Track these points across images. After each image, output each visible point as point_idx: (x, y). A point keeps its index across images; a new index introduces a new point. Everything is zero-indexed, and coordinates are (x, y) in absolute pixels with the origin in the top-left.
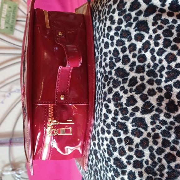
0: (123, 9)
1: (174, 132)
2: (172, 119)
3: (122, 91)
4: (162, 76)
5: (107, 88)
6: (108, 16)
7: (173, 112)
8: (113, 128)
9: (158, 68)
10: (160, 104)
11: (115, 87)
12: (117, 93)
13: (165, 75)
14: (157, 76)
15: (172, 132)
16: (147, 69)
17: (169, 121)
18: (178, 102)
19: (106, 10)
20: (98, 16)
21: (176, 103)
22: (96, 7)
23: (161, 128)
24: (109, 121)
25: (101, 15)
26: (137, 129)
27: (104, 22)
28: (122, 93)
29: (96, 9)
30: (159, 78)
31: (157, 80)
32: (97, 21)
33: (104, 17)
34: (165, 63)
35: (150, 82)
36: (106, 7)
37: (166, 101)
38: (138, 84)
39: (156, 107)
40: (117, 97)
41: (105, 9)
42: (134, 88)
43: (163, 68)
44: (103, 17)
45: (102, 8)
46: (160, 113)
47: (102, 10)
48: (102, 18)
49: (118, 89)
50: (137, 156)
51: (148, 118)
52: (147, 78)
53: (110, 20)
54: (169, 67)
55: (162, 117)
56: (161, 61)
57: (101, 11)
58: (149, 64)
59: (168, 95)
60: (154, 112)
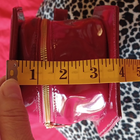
9: (125, 49)
13: (127, 56)
30: (122, 56)
51: (83, 127)
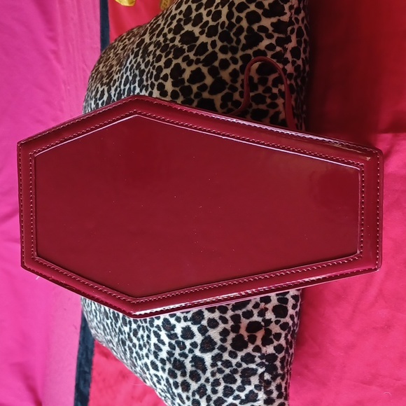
0: (180, 78)
1: (241, 376)
2: (238, 359)
3: (185, 63)
4: (238, 41)
5: (164, 60)
6: (156, 83)
7: (241, 350)
8: (168, 366)
9: (234, 30)
10: (224, 340)
11: (176, 57)
12: (178, 65)
13: (243, 41)
14: (232, 42)
15: (237, 376)
16: (220, 30)
17: (234, 362)
18: (248, 336)
19: (152, 72)
20: (138, 79)
21: (246, 339)
22: (135, 63)
23: (224, 371)
24: (163, 355)
25: (144, 77)
26: (196, 371)
27: (150, 89)
28: (184, 65)
29: (135, 65)
30: (234, 44)
31: (232, 47)
32: (137, 84)
33: (149, 82)
34: (244, 24)
35: (223, 50)
36: (153, 69)
37: (232, 335)
38: (209, 52)
39: (219, 343)
40: (177, 71)
41: (151, 70)
42: (202, 58)
43: (241, 30)
44: (147, 81)
45: (146, 66)
46: (223, 352)
47: (147, 70)
48: (145, 83)
49: (179, 61)
52: (219, 44)
53: (158, 89)
54: (250, 29)
55: (226, 356)
56: (239, 19)
57: (144, 71)
58: (224, 22)
59: (236, 328)
60: (216, 351)
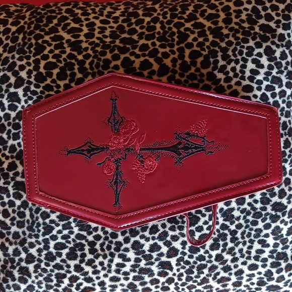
50: (20, 217)
